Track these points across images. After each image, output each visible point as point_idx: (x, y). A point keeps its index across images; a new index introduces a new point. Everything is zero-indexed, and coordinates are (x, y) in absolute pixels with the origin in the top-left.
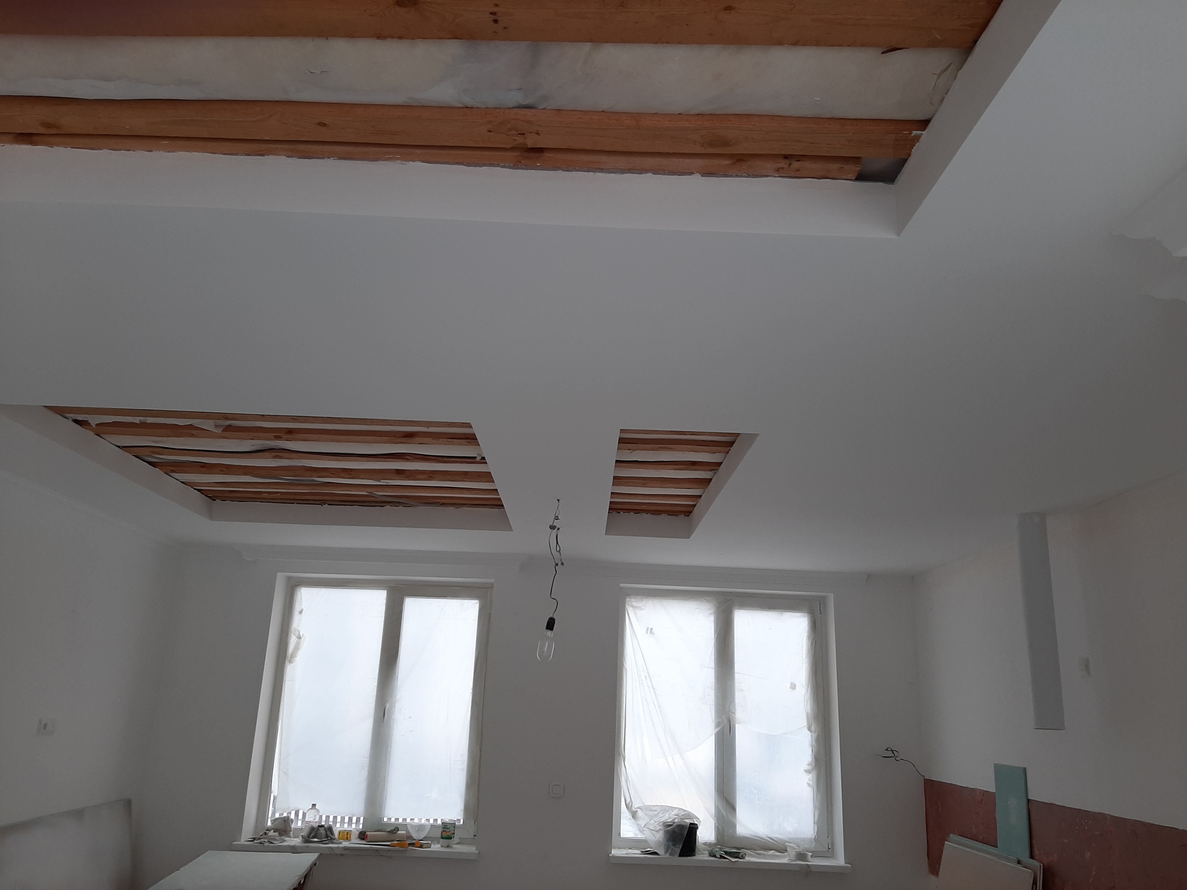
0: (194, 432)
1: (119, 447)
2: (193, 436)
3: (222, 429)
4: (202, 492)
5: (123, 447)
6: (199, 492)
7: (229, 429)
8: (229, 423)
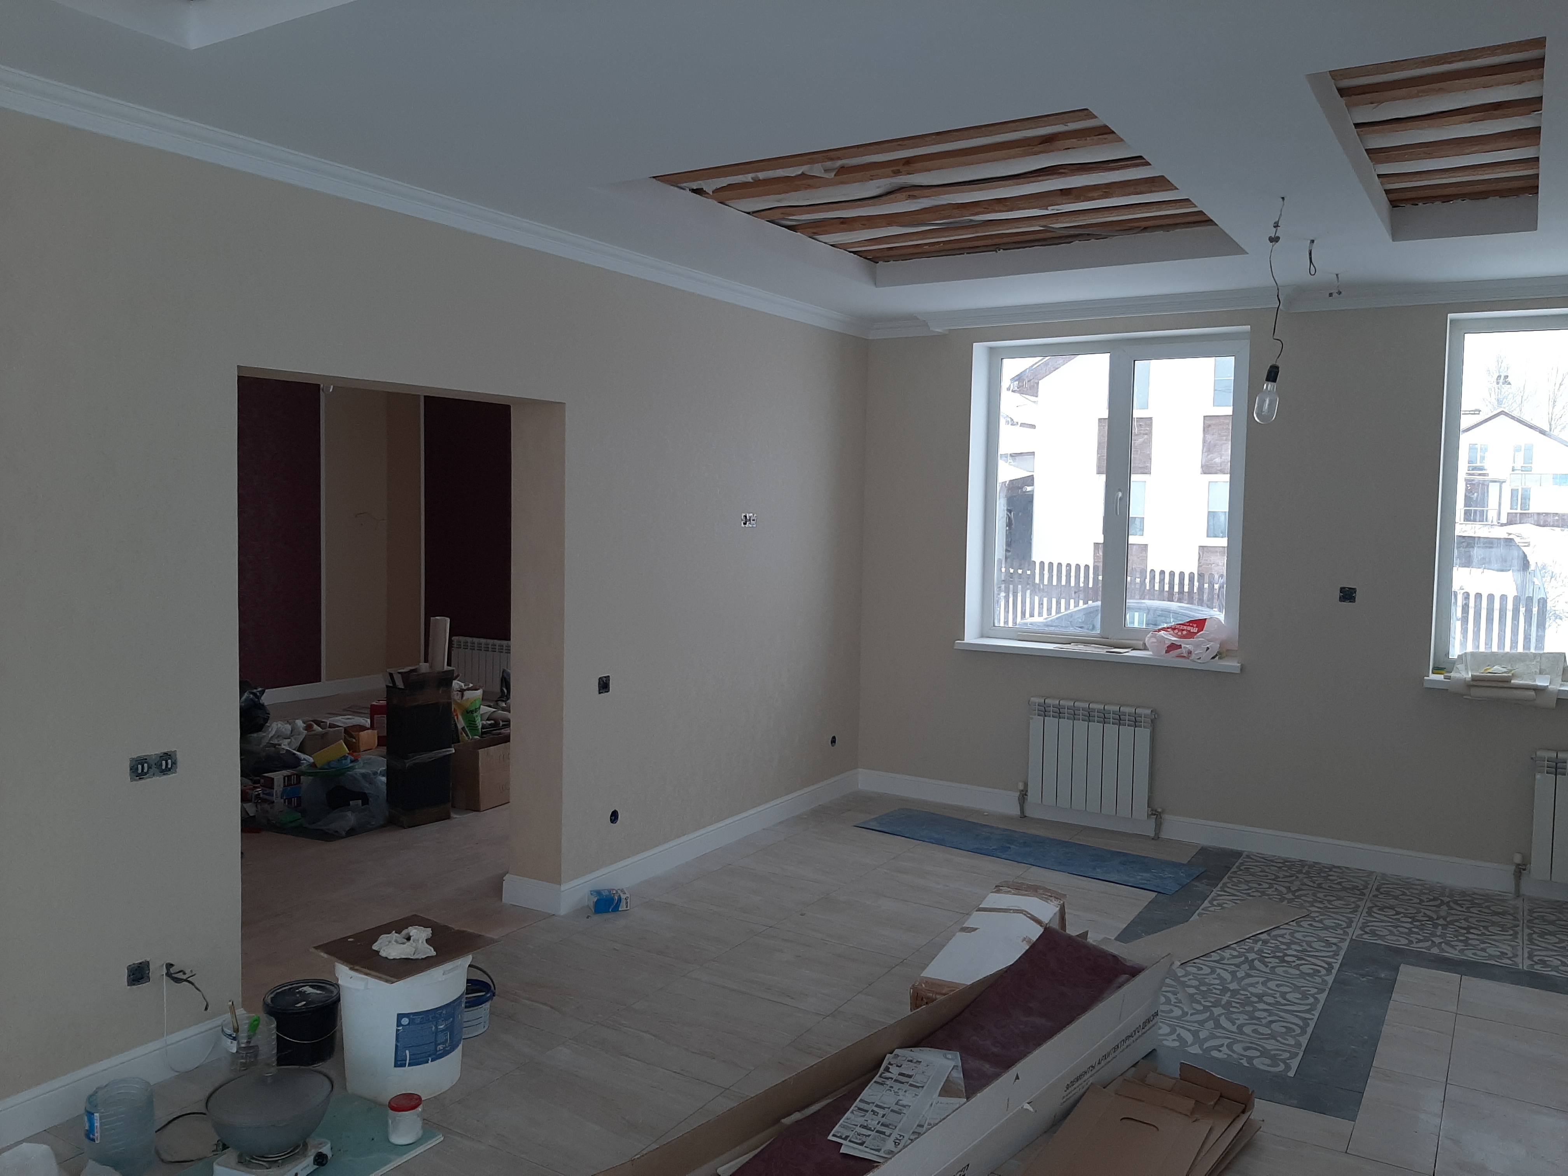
0: (810, 182)
1: (748, 213)
2: (809, 187)
3: (834, 173)
4: (861, 254)
5: (754, 212)
6: (855, 254)
7: (842, 171)
8: (839, 163)
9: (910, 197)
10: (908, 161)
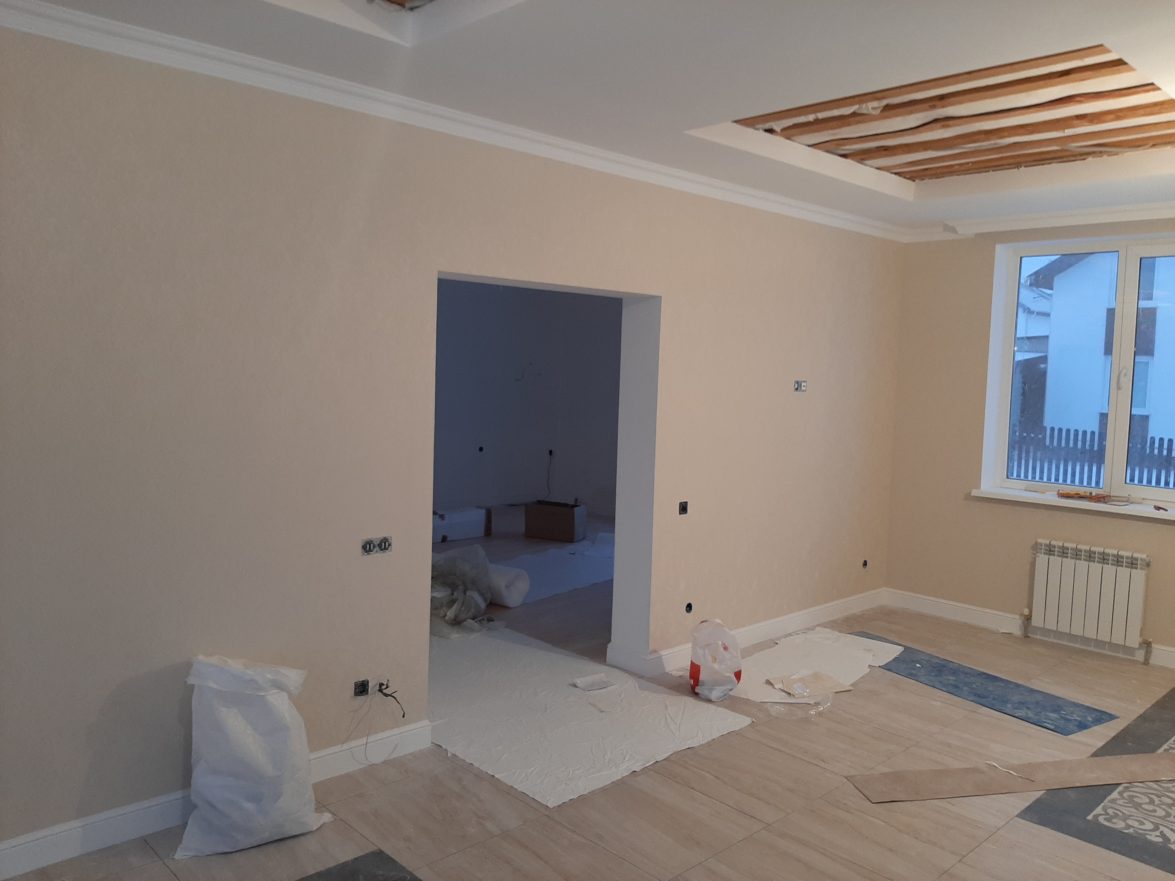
1: (809, 146)
3: (880, 110)
4: (901, 174)
5: (814, 145)
6: (896, 175)
7: (887, 108)
8: (885, 102)
9: (944, 127)
10: (942, 97)
